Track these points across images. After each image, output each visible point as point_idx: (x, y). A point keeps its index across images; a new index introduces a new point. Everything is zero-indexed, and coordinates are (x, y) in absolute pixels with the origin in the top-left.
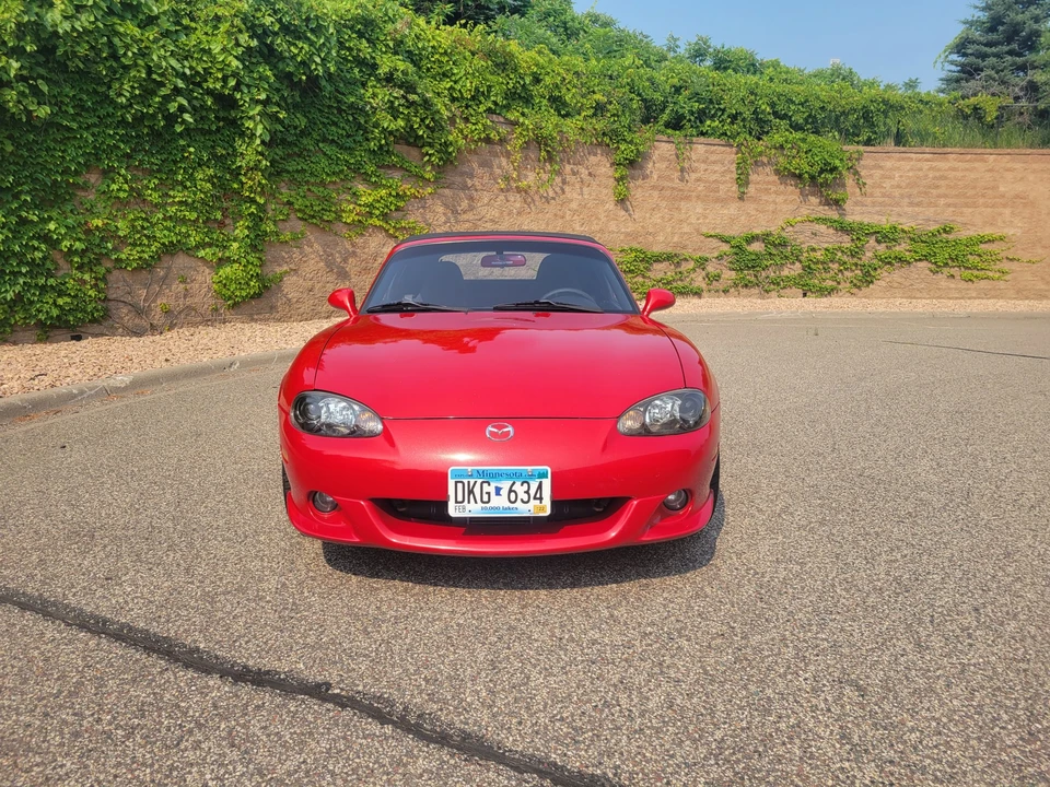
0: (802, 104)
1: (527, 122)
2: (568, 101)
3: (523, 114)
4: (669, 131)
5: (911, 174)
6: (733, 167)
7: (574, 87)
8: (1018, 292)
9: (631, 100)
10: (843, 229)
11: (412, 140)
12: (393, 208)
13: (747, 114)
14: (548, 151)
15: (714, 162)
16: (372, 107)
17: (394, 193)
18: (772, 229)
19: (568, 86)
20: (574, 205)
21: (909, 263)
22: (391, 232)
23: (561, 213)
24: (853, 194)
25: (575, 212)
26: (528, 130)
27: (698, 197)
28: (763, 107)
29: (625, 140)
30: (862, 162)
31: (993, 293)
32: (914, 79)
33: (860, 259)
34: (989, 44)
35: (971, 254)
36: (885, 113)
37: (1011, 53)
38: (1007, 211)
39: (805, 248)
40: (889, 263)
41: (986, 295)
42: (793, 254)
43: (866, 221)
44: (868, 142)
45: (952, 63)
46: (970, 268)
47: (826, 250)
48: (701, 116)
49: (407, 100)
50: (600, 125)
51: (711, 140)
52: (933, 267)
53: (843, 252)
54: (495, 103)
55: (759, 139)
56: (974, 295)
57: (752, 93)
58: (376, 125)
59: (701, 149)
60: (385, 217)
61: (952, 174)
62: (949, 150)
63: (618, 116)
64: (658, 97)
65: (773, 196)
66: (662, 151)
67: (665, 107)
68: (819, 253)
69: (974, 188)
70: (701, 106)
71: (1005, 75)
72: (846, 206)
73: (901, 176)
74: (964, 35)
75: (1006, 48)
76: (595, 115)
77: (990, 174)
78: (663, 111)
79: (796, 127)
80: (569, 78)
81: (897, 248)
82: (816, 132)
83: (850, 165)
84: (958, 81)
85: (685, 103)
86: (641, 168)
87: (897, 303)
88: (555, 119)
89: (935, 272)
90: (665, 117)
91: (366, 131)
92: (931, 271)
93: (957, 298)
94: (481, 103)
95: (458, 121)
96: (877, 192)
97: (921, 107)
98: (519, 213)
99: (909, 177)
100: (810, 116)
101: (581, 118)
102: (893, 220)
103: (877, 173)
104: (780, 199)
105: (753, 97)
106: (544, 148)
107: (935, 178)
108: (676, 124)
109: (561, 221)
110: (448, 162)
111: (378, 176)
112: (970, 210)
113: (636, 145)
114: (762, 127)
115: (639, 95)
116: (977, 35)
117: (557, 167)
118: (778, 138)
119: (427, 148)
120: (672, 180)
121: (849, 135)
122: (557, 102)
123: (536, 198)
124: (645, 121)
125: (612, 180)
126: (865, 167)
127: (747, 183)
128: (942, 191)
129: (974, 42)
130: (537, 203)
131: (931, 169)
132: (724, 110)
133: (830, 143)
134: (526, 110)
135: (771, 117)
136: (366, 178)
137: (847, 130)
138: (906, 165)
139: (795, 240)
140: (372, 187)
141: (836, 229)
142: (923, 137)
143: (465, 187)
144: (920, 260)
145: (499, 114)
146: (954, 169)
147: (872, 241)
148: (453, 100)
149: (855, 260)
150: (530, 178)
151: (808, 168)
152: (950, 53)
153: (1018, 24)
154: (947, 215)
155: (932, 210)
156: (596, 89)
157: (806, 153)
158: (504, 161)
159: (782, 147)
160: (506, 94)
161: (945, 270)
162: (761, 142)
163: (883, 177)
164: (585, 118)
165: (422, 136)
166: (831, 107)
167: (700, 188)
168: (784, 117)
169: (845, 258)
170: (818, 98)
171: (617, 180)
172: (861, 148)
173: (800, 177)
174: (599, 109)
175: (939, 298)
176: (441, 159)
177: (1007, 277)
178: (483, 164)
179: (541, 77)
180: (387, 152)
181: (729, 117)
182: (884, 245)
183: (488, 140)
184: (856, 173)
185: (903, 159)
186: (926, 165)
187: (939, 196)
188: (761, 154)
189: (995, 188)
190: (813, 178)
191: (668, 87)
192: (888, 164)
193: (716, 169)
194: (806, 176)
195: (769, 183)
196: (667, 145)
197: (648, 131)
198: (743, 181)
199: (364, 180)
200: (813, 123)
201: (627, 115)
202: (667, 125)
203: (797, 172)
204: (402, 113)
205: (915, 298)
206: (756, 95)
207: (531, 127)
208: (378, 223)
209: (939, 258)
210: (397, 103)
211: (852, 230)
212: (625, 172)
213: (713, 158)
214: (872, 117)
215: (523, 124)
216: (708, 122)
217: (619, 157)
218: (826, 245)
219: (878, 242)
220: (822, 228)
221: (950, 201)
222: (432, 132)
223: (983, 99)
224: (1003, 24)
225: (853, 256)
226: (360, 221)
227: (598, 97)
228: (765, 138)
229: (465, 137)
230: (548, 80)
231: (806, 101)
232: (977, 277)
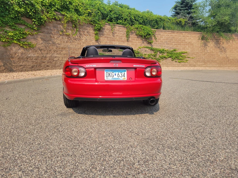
0: (142, 18)
1: (68, 15)
2: (80, 11)
3: (67, 13)
4: (109, 22)
5: (167, 37)
6: (126, 33)
7: (82, 7)
8: (190, 65)
9: (98, 12)
10: (152, 50)
11: (28, 16)
12: (21, 37)
13: (129, 19)
14: (75, 25)
15: (121, 31)
16: (11, 3)
17: (22, 33)
18: (136, 49)
19: (80, 7)
20: (83, 41)
21: (167, 58)
22: (21, 45)
23: (80, 43)
24: (154, 41)
25: (84, 43)
26: (68, 17)
27: (117, 40)
28: (132, 18)
29: (97, 23)
30: (156, 33)
31: (185, 65)
32: (165, 15)
33: (156, 57)
34: (181, 7)
35: (180, 56)
36: (160, 21)
37: (186, 9)
38: (187, 46)
39: (143, 54)
40: (163, 58)
41: (183, 66)
42: (141, 56)
43: (157, 48)
44: (157, 28)
45: (174, 11)
46: (180, 60)
47: (148, 55)
48: (117, 19)
49: (25, 3)
50: (90, 19)
51: (120, 25)
52: (172, 59)
53: (152, 55)
54: (57, 8)
55: (132, 26)
56: (181, 66)
57: (130, 14)
58: (13, 9)
59: (117, 27)
60: (19, 40)
61: (175, 37)
62: (175, 31)
63: (95, 16)
64: (105, 12)
65: (136, 41)
66: (107, 27)
67: (108, 16)
68: (147, 56)
69: (180, 40)
70: (117, 16)
71: (185, 15)
72: (153, 44)
73: (164, 37)
74: (176, 5)
75: (185, 8)
76: (88, 16)
77: (183, 37)
78: (107, 17)
79: (140, 24)
80: (80, 4)
81: (164, 55)
82: (145, 25)
83: (153, 34)
84: (175, 16)
85: (113, 15)
86: (102, 32)
87: (165, 68)
88: (77, 15)
89: (172, 61)
90: (108, 18)
91: (9, 11)
92: (172, 60)
93: (177, 67)
94: (52, 8)
95: (45, 12)
96: (159, 41)
97: (169, 20)
98: (67, 42)
99: (166, 37)
100: (143, 21)
101: (84, 16)
102: (163, 47)
103: (159, 36)
104: (137, 42)
105: (130, 15)
106: (73, 24)
107: (172, 38)
108: (110, 20)
109: (79, 45)
110: (41, 24)
111: (15, 27)
112: (180, 46)
113: (100, 25)
114: (132, 23)
115: (100, 11)
116: (179, 5)
117: (78, 29)
118: (136, 26)
119: (33, 20)
120: (110, 35)
121: (153, 27)
122: (77, 11)
123: (72, 38)
124: (103, 19)
125: (94, 34)
126: (156, 35)
127: (129, 37)
128: (173, 41)
129: (178, 7)
130: (72, 40)
131: (171, 35)
132: (123, 18)
133: (148, 28)
134: (68, 12)
135: (134, 20)
136: (10, 27)
137: (152, 25)
138: (166, 34)
139: (141, 52)
140: (13, 30)
141: (150, 50)
142: (169, 28)
143: (48, 33)
144: (169, 58)
145: (59, 12)
146: (176, 36)
147: (159, 53)
148: (43, 6)
149: (155, 57)
150: (70, 32)
151: (144, 34)
152: (173, 9)
153: (188, 3)
154: (175, 47)
155: (171, 45)
156: (88, 8)
157: (143, 30)
158: (61, 26)
159: (137, 28)
160: (61, 6)
161: (175, 60)
162: (132, 27)
163: (160, 37)
164: (85, 16)
165: (31, 15)
166: (148, 19)
167: (117, 38)
168: (138, 21)
169: (153, 57)
170: (145, 17)
171: (96, 34)
172: (156, 30)
173: (142, 36)
174: (89, 14)
175: (173, 67)
176: (38, 23)
177: (188, 62)
178: (54, 27)
179: (72, 3)
180: (19, 19)
181: (124, 19)
182: (161, 54)
183: (55, 19)
184: (155, 36)
185: (165, 33)
186: (170, 35)
187: (173, 42)
188: (132, 30)
189: (185, 41)
190: (145, 36)
191: (108, 10)
192: (162, 34)
193: (121, 33)
194: (143, 36)
195: (134, 37)
196: (109, 26)
197: (103, 22)
198: (128, 36)
199: (10, 28)
200: (144, 23)
201: (97, 16)
202: (108, 20)
203: (141, 35)
204: (23, 7)
205: (168, 67)
206: (131, 14)
207: (69, 17)
208: (16, 42)
209: (173, 57)
210: (21, 3)
211: (154, 50)
212: (98, 32)
213: (121, 30)
214: (158, 22)
215: (66, 16)
216: (119, 21)
217: (96, 28)
218: (148, 54)
219: (160, 53)
220: (147, 49)
221: (175, 43)
222: (35, 14)
223: (181, 19)
224: (184, 2)
225: (154, 56)
226: (8, 41)
227: (89, 10)
228: (133, 26)
229: (48, 18)
230: (74, 4)
231: (143, 17)
232: (181, 62)
